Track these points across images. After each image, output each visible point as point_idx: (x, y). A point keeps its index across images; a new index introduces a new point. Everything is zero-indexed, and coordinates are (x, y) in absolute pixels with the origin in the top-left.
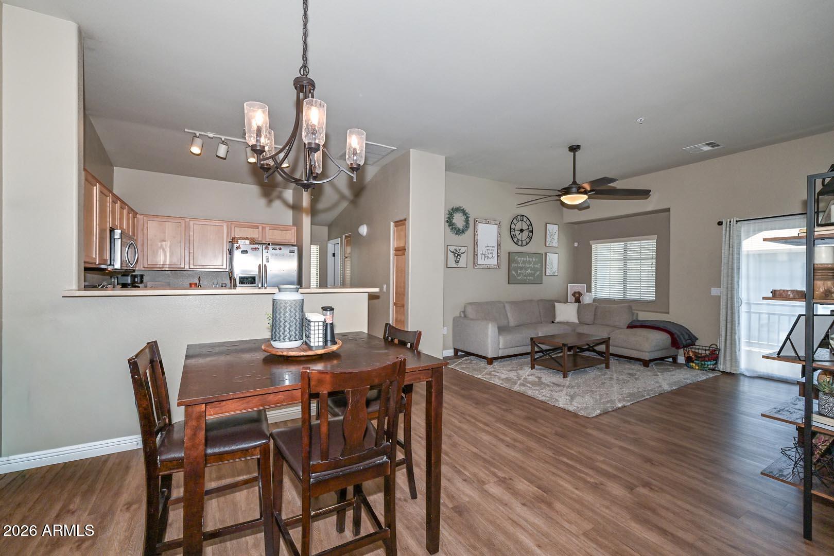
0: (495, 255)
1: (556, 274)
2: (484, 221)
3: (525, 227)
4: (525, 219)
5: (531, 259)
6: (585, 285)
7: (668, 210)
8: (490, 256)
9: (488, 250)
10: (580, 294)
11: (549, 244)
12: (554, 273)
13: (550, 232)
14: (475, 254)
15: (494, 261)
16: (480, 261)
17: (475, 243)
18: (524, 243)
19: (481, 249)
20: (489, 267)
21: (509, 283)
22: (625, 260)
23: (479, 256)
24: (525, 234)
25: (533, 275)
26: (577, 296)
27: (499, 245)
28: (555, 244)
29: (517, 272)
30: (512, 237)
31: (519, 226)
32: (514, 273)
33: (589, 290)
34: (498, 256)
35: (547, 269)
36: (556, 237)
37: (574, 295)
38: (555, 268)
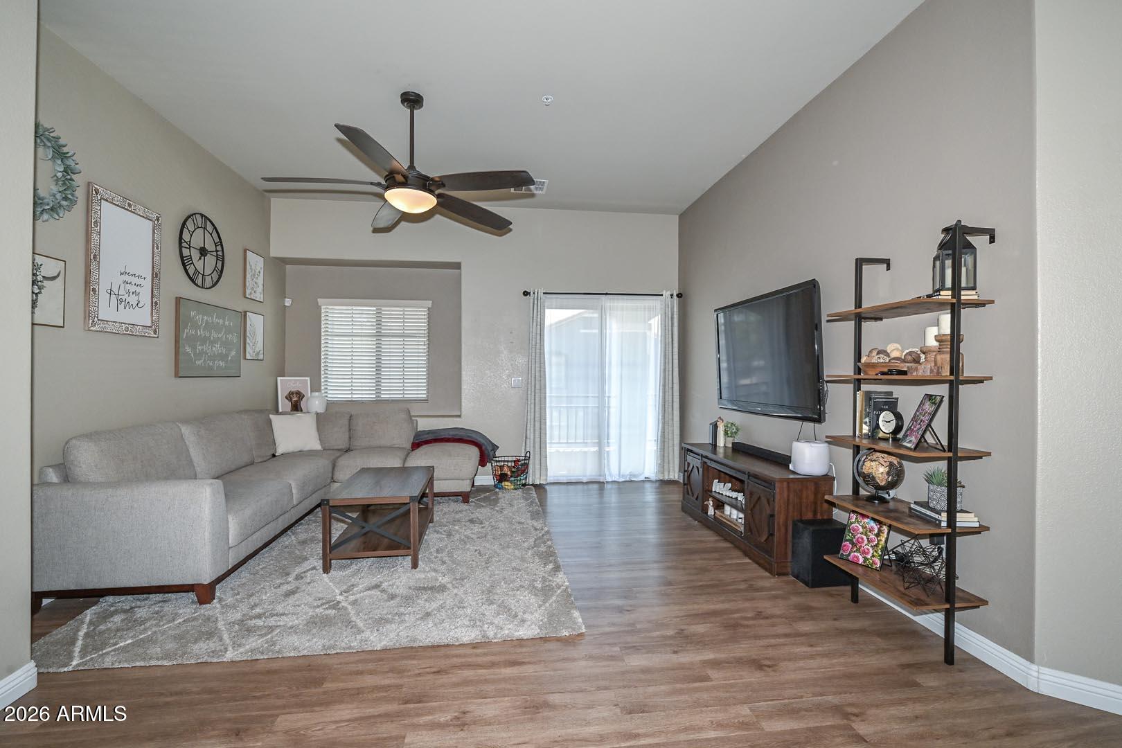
0: (146, 299)
1: (261, 357)
2: (118, 200)
3: (210, 246)
4: (210, 228)
5: (221, 322)
6: (308, 379)
7: (457, 266)
8: (132, 300)
9: (126, 282)
10: (300, 395)
11: (251, 294)
12: (258, 354)
13: (251, 269)
14: (89, 287)
15: (143, 317)
16: (106, 310)
17: (91, 257)
18: (208, 282)
19: (107, 277)
20: (129, 332)
21: (177, 375)
22: (379, 335)
23: (104, 297)
24: (210, 260)
25: (223, 357)
26: (295, 399)
27: (155, 275)
28: (259, 297)
29: (194, 348)
30: (185, 262)
31: (198, 239)
32: (188, 350)
33: (316, 387)
34: (154, 304)
35: (247, 345)
36: (260, 281)
37: (289, 397)
38: (260, 346)
